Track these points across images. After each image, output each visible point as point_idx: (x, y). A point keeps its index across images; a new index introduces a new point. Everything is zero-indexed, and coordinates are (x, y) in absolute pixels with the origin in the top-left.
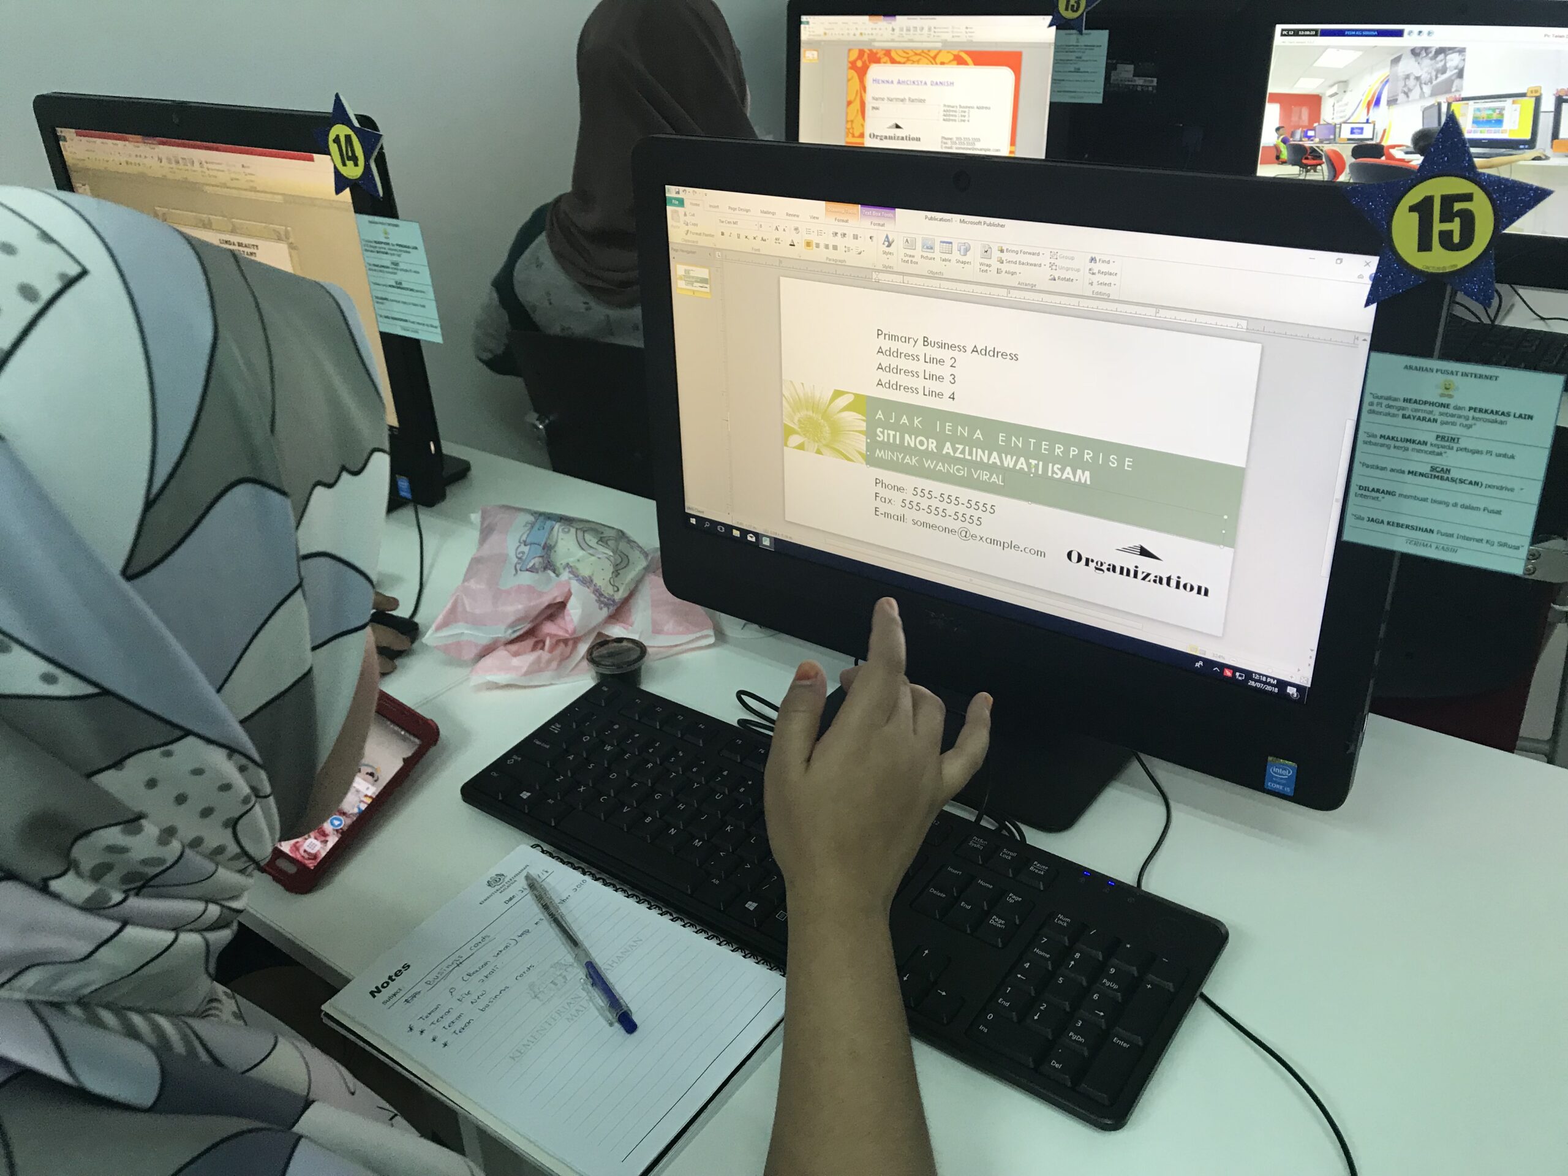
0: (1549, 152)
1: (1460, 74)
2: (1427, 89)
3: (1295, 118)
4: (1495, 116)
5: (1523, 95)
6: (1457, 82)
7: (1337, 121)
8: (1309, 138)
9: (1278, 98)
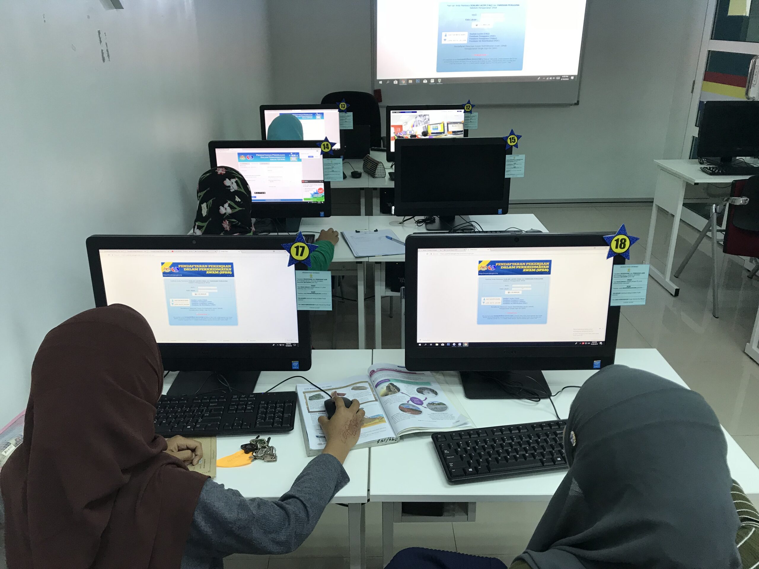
0: (447, 134)
1: (429, 120)
2: (423, 123)
3: (397, 130)
4: (436, 128)
5: (441, 123)
6: (428, 121)
7: (406, 130)
8: (401, 134)
9: (393, 126)
